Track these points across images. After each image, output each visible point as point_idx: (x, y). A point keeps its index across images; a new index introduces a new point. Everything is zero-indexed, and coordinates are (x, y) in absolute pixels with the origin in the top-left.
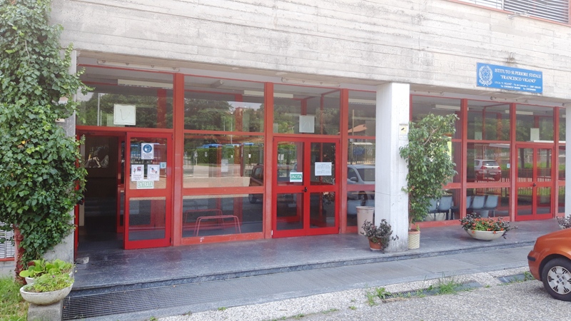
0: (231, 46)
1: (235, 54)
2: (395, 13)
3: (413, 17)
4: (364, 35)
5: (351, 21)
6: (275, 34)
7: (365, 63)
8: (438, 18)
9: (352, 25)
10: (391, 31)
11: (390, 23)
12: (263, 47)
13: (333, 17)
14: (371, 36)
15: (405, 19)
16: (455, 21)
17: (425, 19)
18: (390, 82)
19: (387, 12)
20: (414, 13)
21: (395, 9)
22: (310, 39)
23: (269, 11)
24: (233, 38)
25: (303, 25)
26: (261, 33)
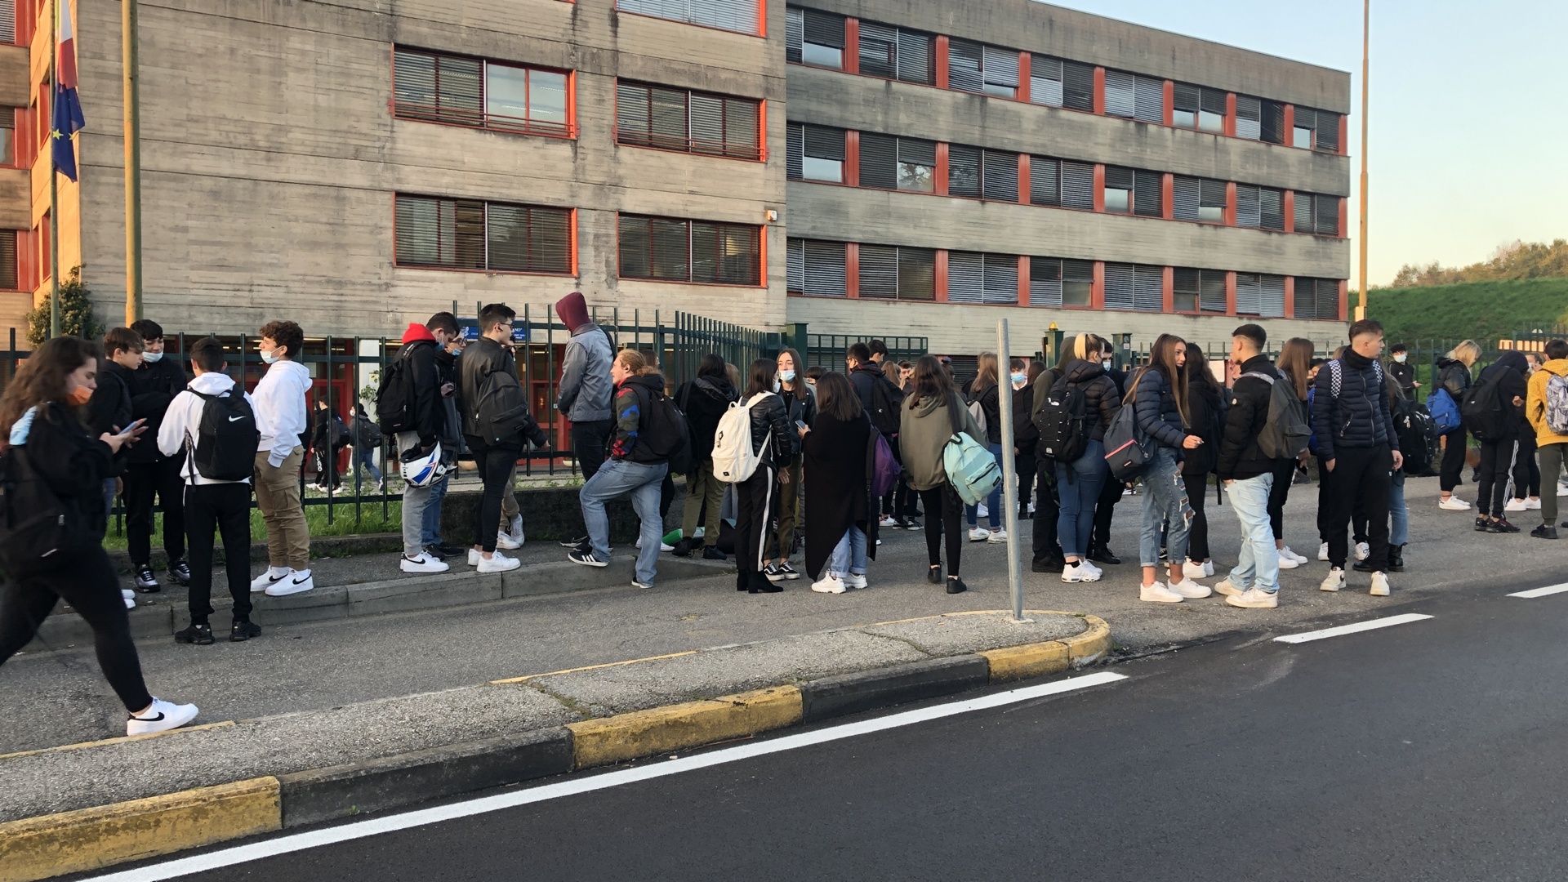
0: (216, 321)
1: (219, 327)
2: (362, 284)
3: (380, 285)
4: (331, 304)
5: (320, 294)
6: (251, 310)
7: (334, 326)
8: (408, 283)
9: (320, 297)
10: (358, 299)
11: (358, 293)
12: (242, 321)
13: (302, 293)
14: (339, 304)
15: (373, 287)
16: (426, 284)
17: (393, 286)
18: (360, 339)
19: (354, 284)
20: (382, 282)
21: (362, 280)
22: (282, 311)
23: (246, 294)
24: (217, 316)
25: (275, 301)
26: (239, 310)
